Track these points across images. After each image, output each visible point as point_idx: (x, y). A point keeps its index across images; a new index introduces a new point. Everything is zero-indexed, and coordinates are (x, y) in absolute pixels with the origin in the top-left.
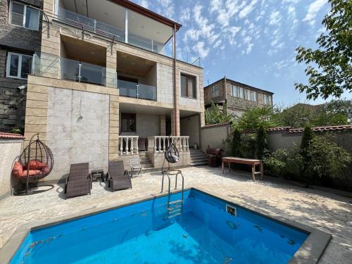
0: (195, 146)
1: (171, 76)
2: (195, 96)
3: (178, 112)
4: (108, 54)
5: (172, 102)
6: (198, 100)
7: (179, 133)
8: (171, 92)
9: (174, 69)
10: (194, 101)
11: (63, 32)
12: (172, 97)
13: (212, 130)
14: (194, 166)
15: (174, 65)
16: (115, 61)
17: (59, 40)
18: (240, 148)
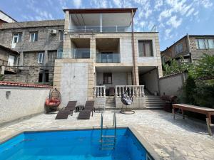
0: (155, 94)
1: (131, 44)
2: (152, 55)
3: (137, 68)
4: (91, 41)
5: (132, 61)
6: (155, 57)
7: (138, 83)
8: (131, 55)
9: (133, 39)
10: (151, 58)
11: (72, 37)
12: (131, 58)
13: (168, 79)
14: (150, 109)
15: (133, 37)
16: (95, 44)
17: (70, 41)
18: (194, 96)
